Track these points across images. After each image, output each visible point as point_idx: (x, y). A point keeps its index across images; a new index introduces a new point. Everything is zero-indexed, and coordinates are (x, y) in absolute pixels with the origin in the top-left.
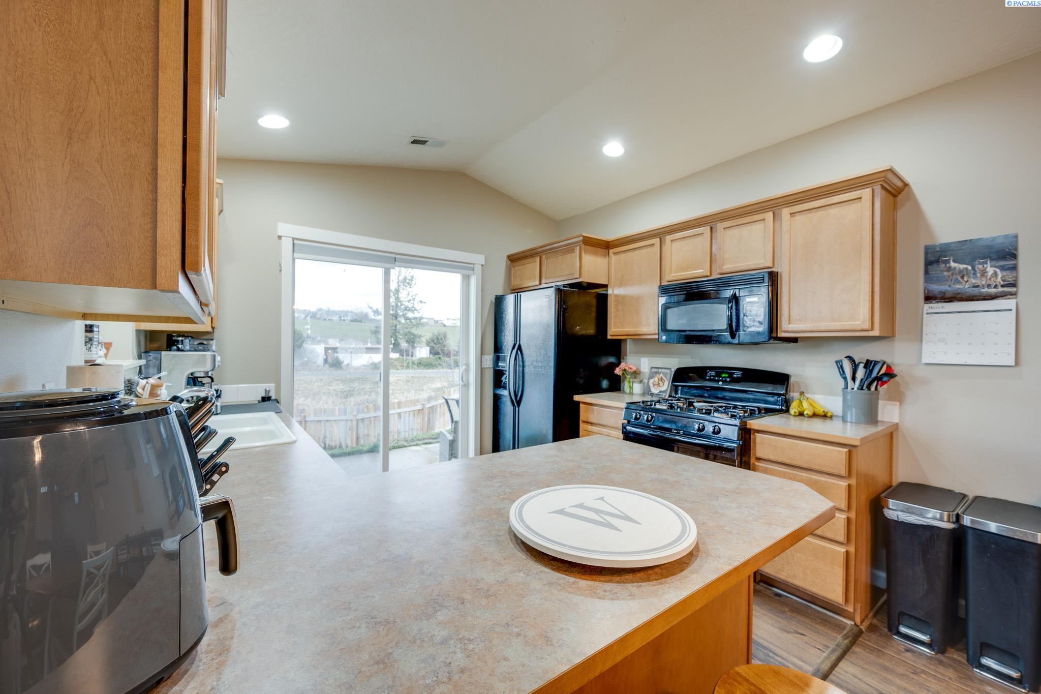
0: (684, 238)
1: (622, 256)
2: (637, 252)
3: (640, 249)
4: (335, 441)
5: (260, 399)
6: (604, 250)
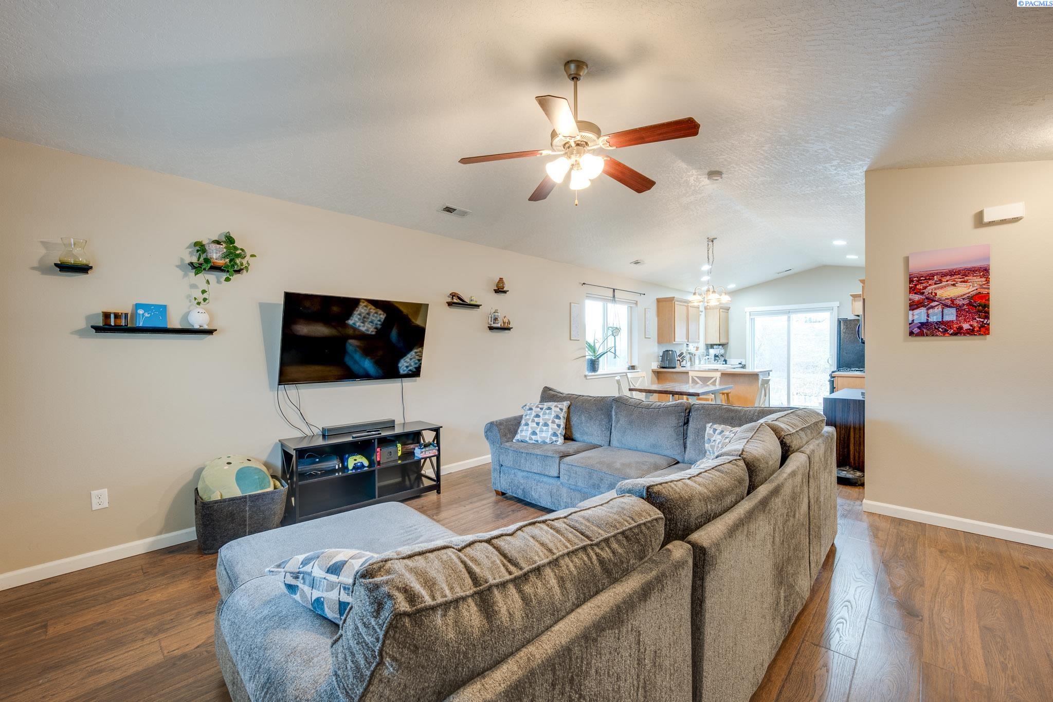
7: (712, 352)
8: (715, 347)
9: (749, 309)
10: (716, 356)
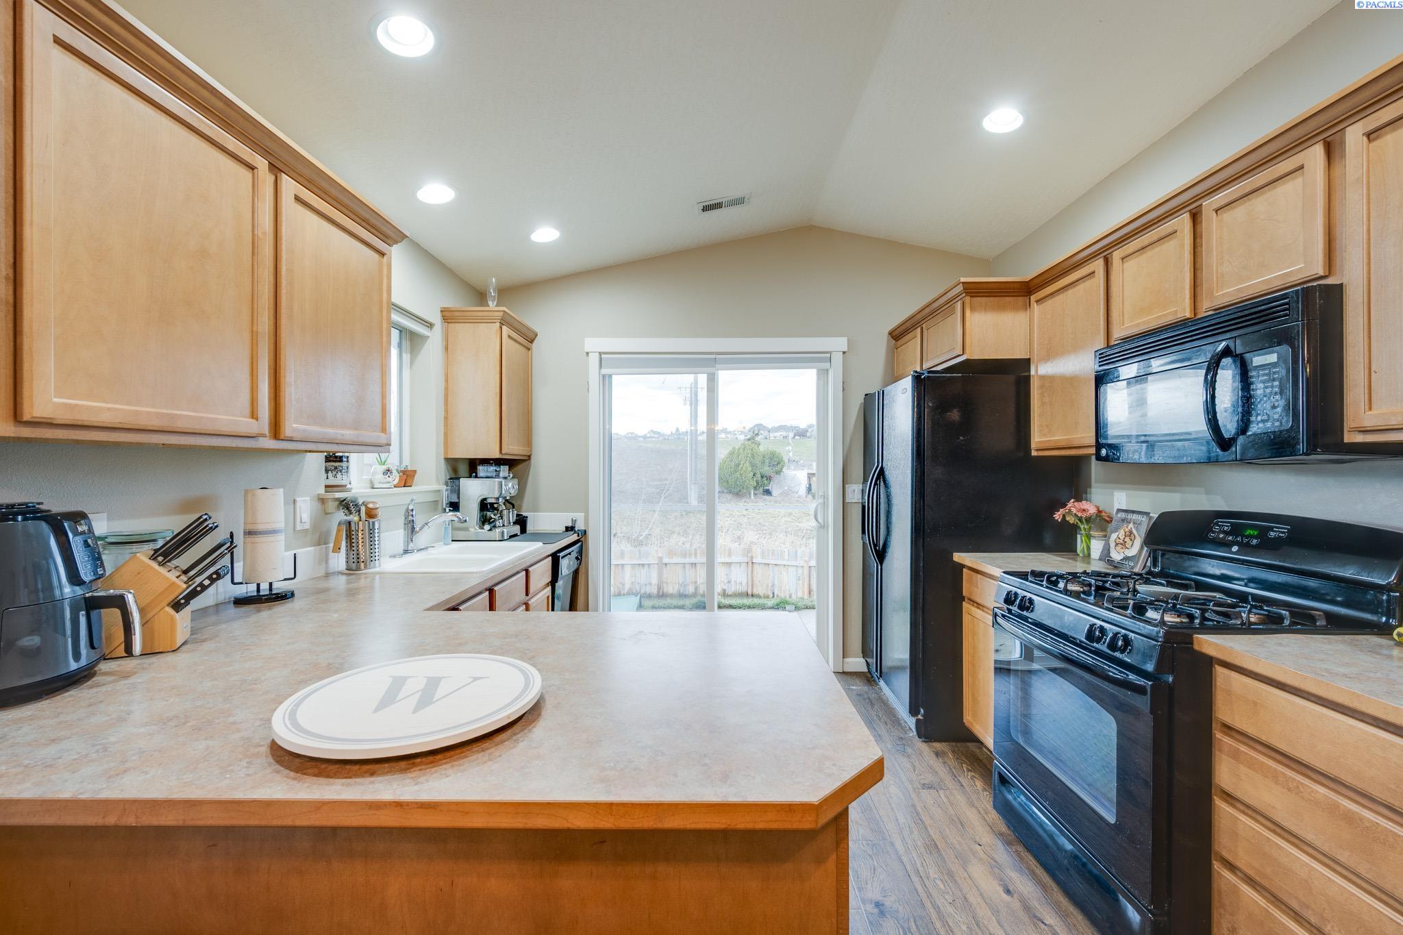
0: (1143, 248)
1: (1049, 303)
2: (1070, 292)
3: (1075, 287)
4: (784, 592)
5: (564, 529)
6: (1020, 298)
7: (474, 489)
8: (482, 470)
9: (594, 344)
10: (484, 506)
